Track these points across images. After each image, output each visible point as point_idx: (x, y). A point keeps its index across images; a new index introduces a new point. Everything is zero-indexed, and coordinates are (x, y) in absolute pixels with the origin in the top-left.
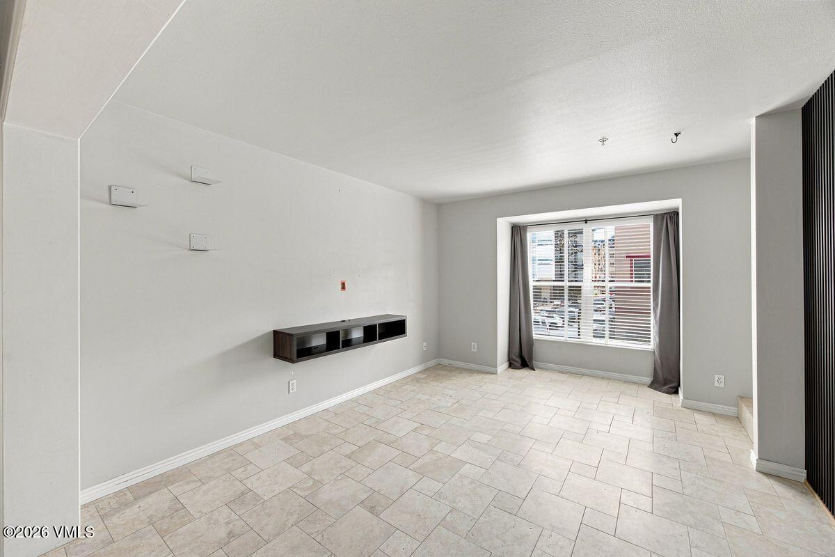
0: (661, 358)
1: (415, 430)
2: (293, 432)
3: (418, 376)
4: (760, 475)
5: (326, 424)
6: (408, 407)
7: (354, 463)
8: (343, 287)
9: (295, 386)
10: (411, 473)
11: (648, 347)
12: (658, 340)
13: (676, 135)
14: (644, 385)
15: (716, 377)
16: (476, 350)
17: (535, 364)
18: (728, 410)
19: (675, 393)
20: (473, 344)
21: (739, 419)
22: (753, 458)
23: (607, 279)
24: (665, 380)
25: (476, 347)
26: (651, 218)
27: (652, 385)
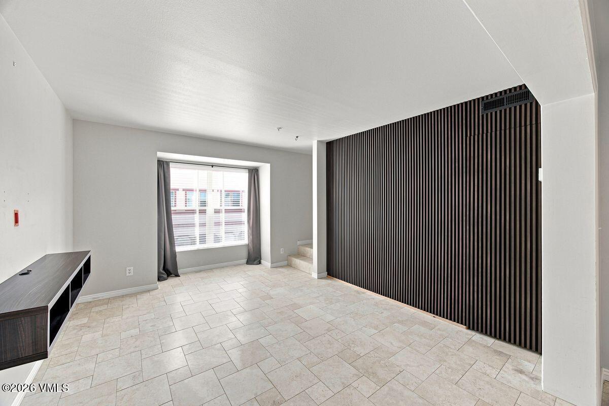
0: (253, 247)
4: (319, 280)
12: (251, 237)
13: (297, 137)
14: (243, 264)
15: (281, 249)
16: (132, 274)
17: (180, 271)
18: (285, 263)
19: (260, 263)
20: (128, 269)
21: (289, 265)
22: (315, 275)
23: (223, 204)
24: (254, 257)
25: (132, 271)
26: (247, 171)
27: (248, 263)
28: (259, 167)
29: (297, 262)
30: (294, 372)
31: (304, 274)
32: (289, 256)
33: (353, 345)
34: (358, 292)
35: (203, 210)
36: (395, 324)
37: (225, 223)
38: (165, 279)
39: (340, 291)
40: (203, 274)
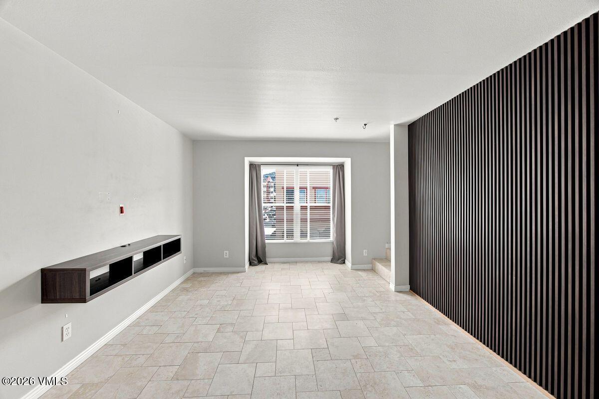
0: (337, 245)
1: (219, 331)
2: (79, 386)
3: (185, 286)
4: (397, 293)
5: (120, 358)
6: (197, 314)
7: (186, 383)
8: (122, 211)
9: (70, 330)
10: (245, 366)
11: (329, 240)
12: (335, 235)
13: (365, 125)
14: (328, 261)
15: (365, 251)
16: (227, 257)
17: (268, 260)
18: (369, 266)
19: (344, 263)
20: (225, 252)
21: (373, 270)
22: (392, 287)
23: (308, 201)
24: (339, 257)
25: (228, 254)
26: (332, 167)
27: (332, 261)
28: (344, 163)
29: (380, 267)
30: (281, 387)
31: (384, 282)
32: (374, 259)
33: (370, 389)
34: (438, 322)
35: (305, 207)
36: (462, 386)
37: (310, 219)
38: (255, 265)
39: (412, 314)
40: (286, 266)
